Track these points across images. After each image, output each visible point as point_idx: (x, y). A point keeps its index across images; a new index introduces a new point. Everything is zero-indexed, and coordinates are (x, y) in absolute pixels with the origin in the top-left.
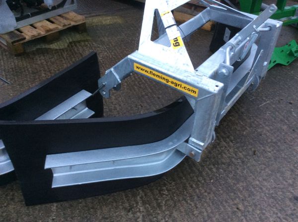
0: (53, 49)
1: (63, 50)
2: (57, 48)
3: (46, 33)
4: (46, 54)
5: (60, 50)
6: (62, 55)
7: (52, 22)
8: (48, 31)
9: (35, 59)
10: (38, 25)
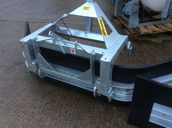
0: (153, 42)
1: (159, 43)
2: (156, 42)
3: (153, 32)
4: (148, 44)
5: (157, 43)
6: (158, 46)
7: (157, 27)
8: (154, 31)
9: (142, 45)
10: (149, 27)
